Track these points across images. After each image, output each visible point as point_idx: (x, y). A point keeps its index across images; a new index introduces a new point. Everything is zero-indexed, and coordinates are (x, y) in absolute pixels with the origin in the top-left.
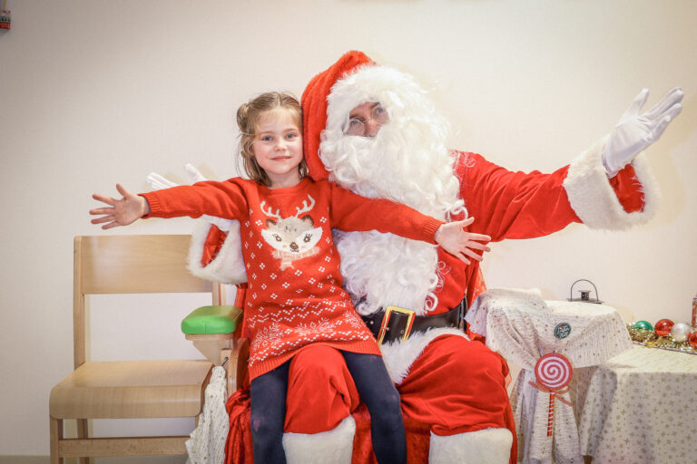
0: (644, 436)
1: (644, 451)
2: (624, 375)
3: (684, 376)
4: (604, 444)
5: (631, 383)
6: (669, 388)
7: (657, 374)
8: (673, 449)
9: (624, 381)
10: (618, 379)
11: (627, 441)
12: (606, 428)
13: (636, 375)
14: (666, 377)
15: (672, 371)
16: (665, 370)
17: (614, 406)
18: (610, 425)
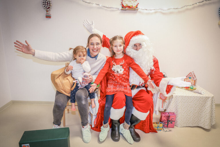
0: (177, 107)
1: (176, 110)
2: (175, 96)
3: (186, 96)
4: (169, 108)
5: (176, 97)
6: (182, 98)
7: (181, 96)
8: (182, 110)
9: (174, 97)
10: (173, 97)
11: (173, 108)
12: (170, 105)
13: (177, 96)
14: (182, 97)
15: (184, 95)
16: (182, 95)
17: (172, 101)
18: (171, 105)
